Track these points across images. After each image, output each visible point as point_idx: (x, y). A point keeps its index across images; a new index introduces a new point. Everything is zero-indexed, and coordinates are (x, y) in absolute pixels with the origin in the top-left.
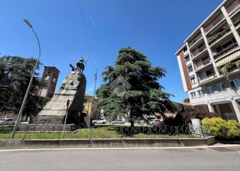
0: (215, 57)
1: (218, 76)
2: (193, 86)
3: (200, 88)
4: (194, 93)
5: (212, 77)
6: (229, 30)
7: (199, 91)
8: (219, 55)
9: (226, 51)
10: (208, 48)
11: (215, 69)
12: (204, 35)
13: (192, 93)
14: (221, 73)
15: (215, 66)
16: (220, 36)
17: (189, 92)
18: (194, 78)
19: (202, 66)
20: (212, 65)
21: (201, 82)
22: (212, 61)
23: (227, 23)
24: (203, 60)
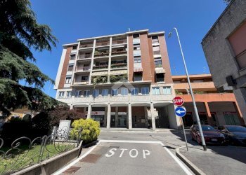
0: (94, 68)
1: (89, 83)
2: (65, 86)
3: (71, 90)
4: (63, 92)
5: (85, 83)
6: (108, 55)
7: (68, 92)
8: (96, 68)
9: (101, 68)
10: (93, 58)
11: (90, 77)
12: (94, 46)
13: (60, 92)
14: (92, 82)
15: (91, 74)
16: (102, 55)
17: (58, 90)
18: (70, 78)
19: (81, 71)
20: (89, 73)
21: (75, 83)
22: (91, 70)
23: (109, 50)
24: (85, 65)
